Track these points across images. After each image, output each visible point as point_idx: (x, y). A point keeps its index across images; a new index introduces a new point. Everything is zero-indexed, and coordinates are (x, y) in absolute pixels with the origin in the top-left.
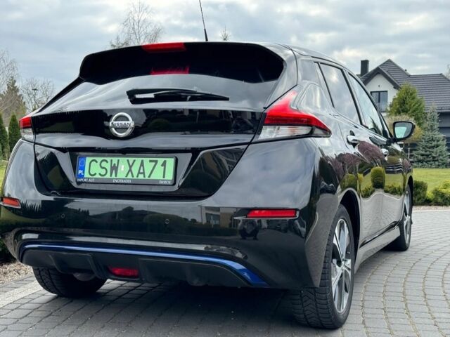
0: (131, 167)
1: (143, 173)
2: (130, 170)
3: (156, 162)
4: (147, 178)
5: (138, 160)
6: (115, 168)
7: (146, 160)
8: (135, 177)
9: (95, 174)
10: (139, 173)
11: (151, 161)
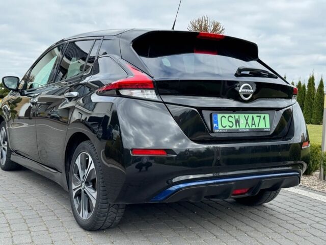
0: (247, 120)
1: (255, 124)
2: (247, 123)
3: (260, 117)
4: (257, 127)
5: (251, 116)
6: (237, 122)
7: (255, 116)
8: (251, 127)
9: (226, 126)
10: (252, 124)
11: (257, 116)
